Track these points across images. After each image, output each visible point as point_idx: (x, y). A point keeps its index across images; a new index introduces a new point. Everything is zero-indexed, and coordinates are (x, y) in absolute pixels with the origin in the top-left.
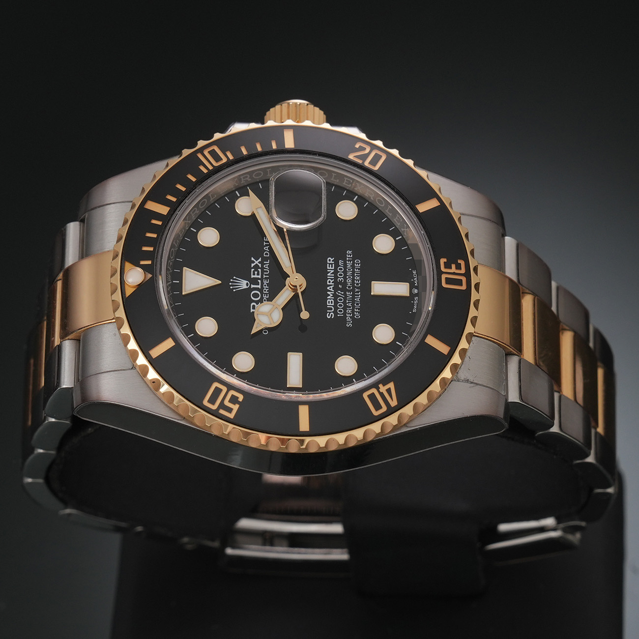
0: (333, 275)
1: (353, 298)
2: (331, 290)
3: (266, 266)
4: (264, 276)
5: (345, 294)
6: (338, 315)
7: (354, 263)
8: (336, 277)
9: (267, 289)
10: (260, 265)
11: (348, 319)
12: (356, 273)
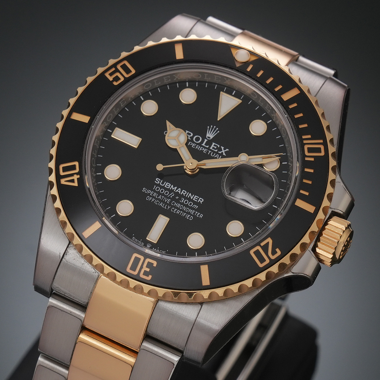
0: (188, 197)
1: (164, 202)
2: (177, 191)
3: (217, 156)
4: (210, 151)
5: (169, 198)
6: (155, 186)
7: (191, 215)
8: (186, 198)
9: (199, 149)
10: (220, 152)
11: (149, 191)
12: (182, 213)
